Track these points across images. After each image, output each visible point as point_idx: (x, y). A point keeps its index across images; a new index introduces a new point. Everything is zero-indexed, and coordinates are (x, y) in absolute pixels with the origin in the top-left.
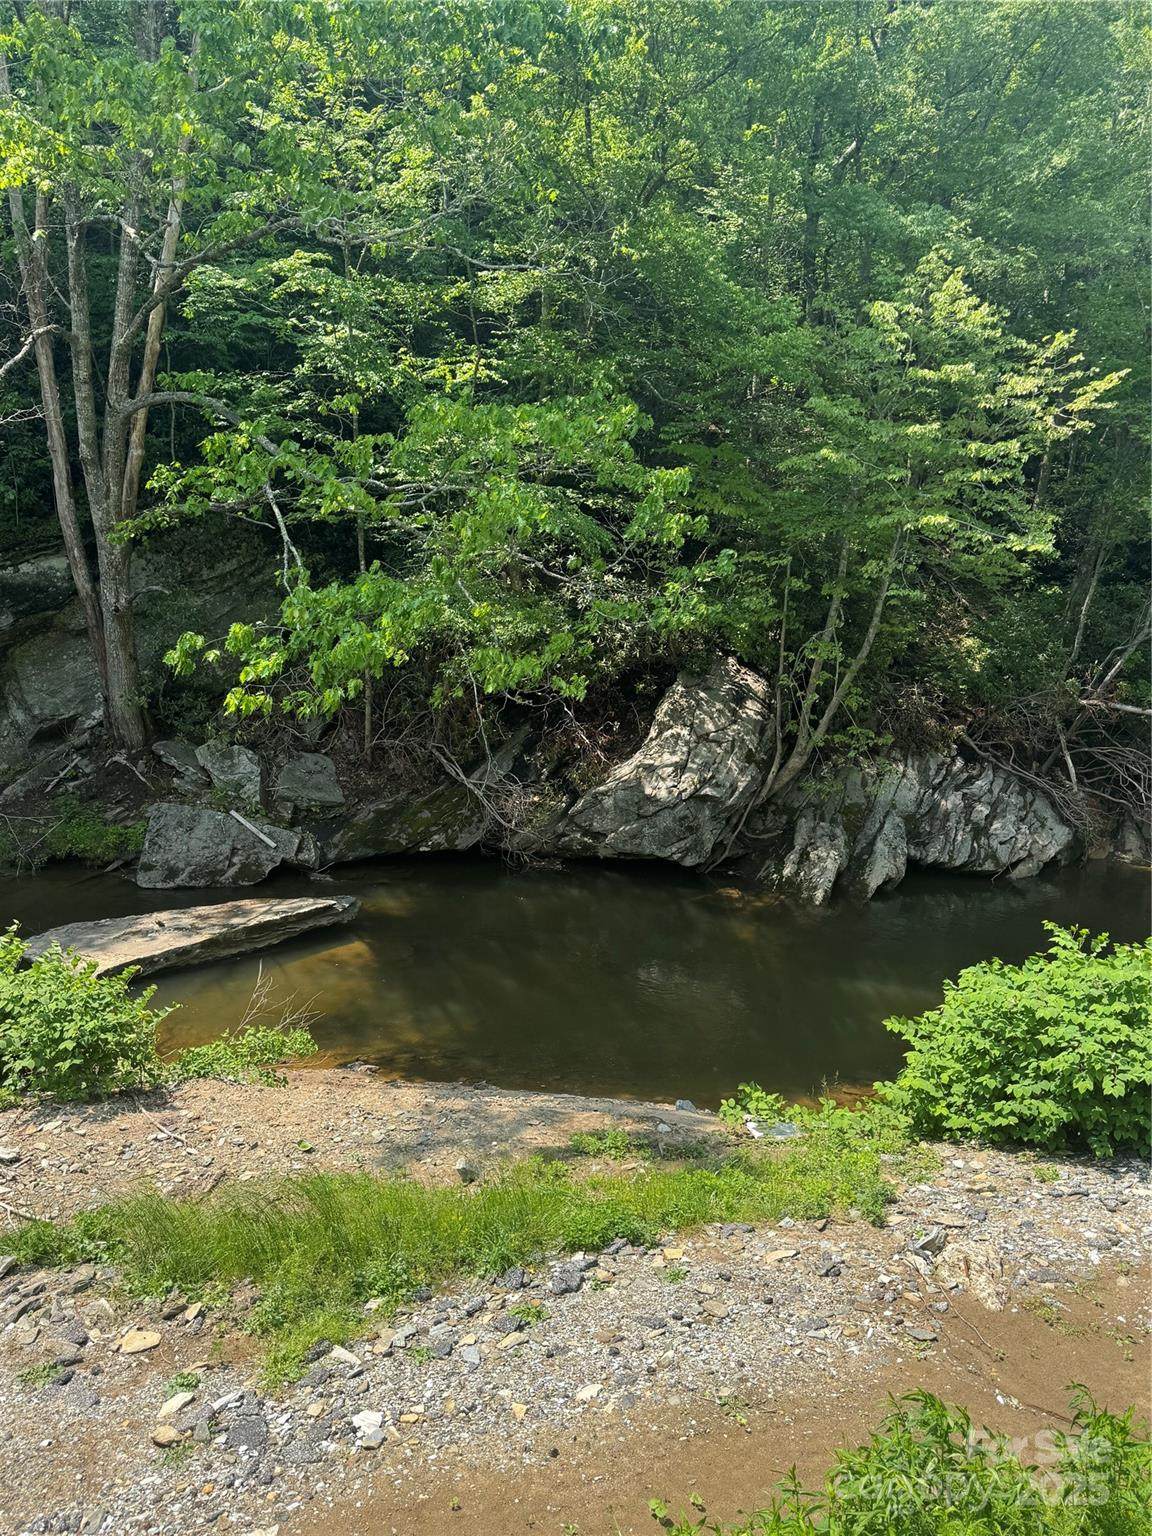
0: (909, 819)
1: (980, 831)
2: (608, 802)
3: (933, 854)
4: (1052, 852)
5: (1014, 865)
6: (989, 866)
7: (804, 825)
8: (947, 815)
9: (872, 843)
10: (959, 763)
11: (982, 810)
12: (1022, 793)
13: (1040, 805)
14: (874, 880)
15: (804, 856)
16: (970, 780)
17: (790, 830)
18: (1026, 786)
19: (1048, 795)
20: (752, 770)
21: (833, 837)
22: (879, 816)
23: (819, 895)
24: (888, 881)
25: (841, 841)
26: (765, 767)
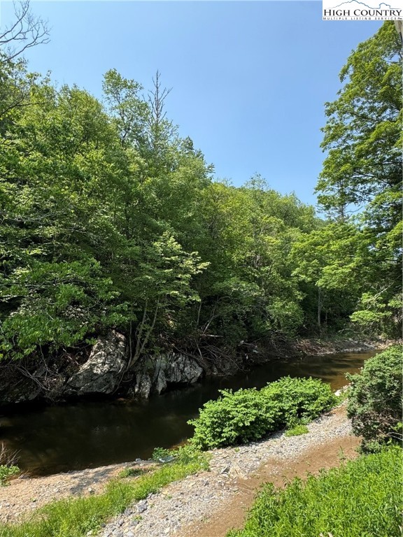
0: (165, 371)
1: (182, 372)
2: (81, 377)
3: (172, 379)
4: (199, 374)
5: (191, 380)
6: (186, 381)
7: (138, 377)
8: (174, 368)
9: (157, 379)
10: (174, 354)
11: (181, 366)
12: (189, 360)
13: (194, 363)
14: (160, 389)
15: (140, 385)
16: (177, 358)
17: (135, 379)
18: (190, 358)
19: (196, 360)
20: (124, 362)
21: (147, 379)
22: (157, 371)
23: (147, 396)
24: (163, 389)
25: (149, 379)
26: (127, 361)
